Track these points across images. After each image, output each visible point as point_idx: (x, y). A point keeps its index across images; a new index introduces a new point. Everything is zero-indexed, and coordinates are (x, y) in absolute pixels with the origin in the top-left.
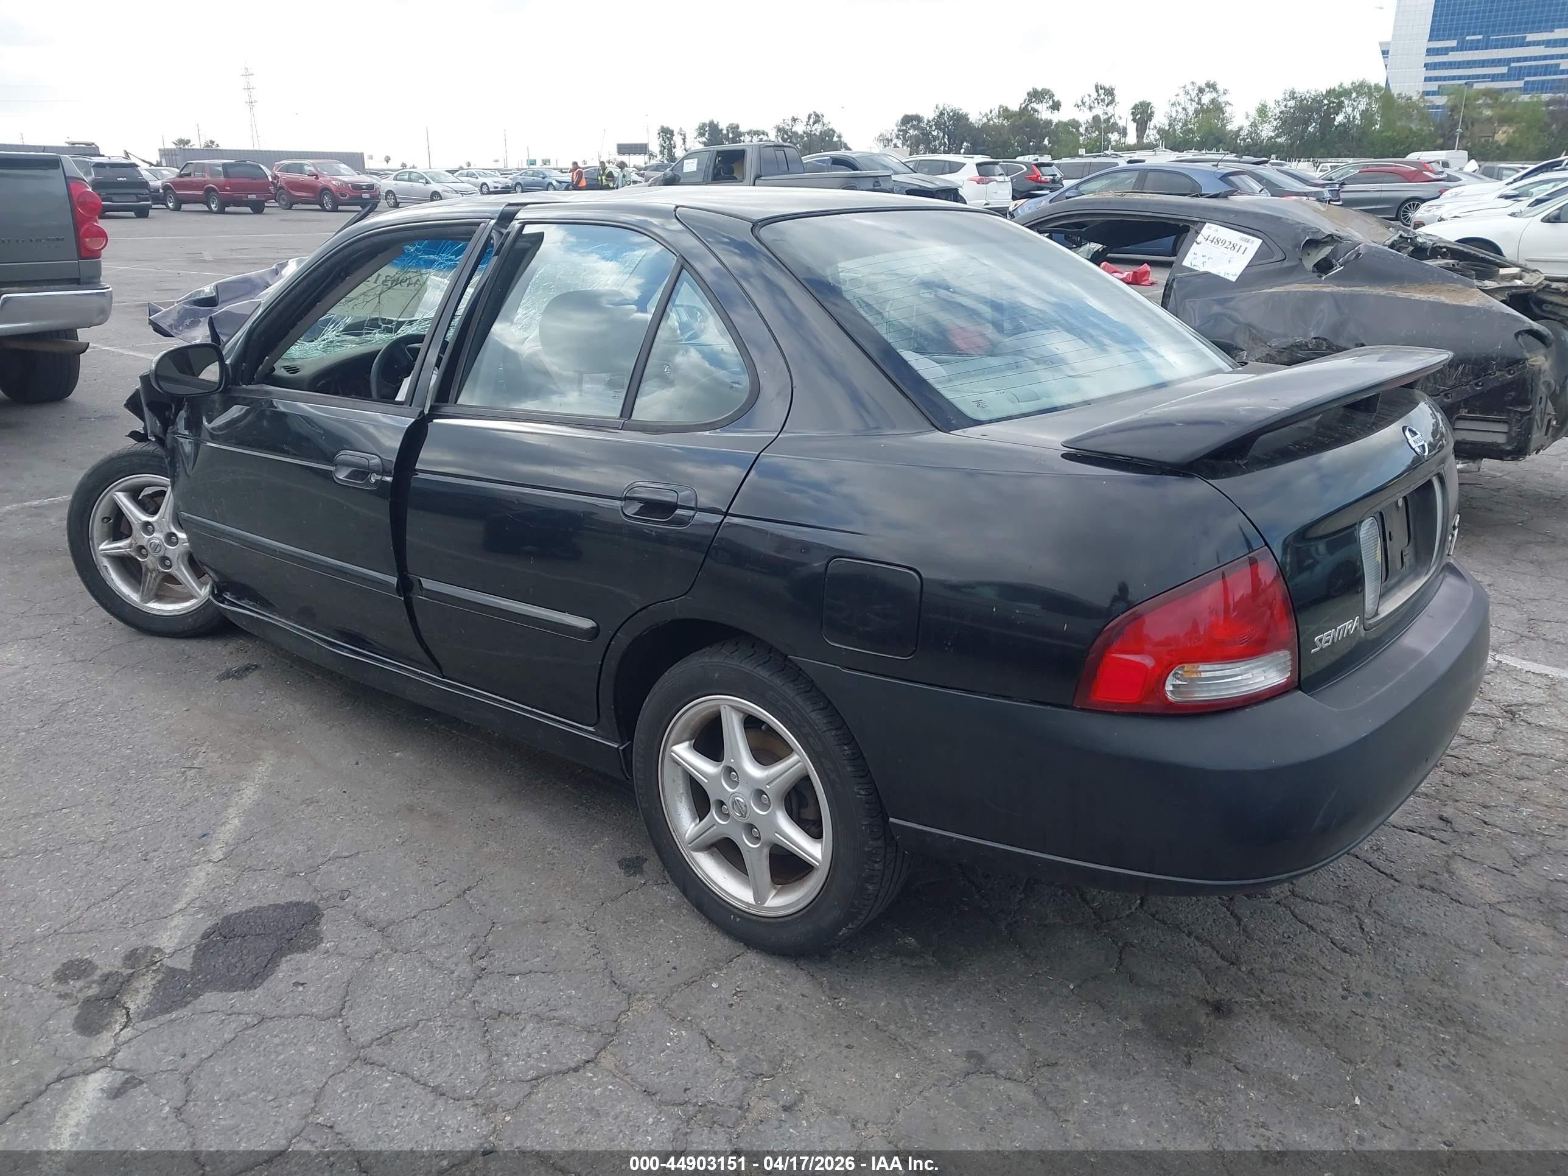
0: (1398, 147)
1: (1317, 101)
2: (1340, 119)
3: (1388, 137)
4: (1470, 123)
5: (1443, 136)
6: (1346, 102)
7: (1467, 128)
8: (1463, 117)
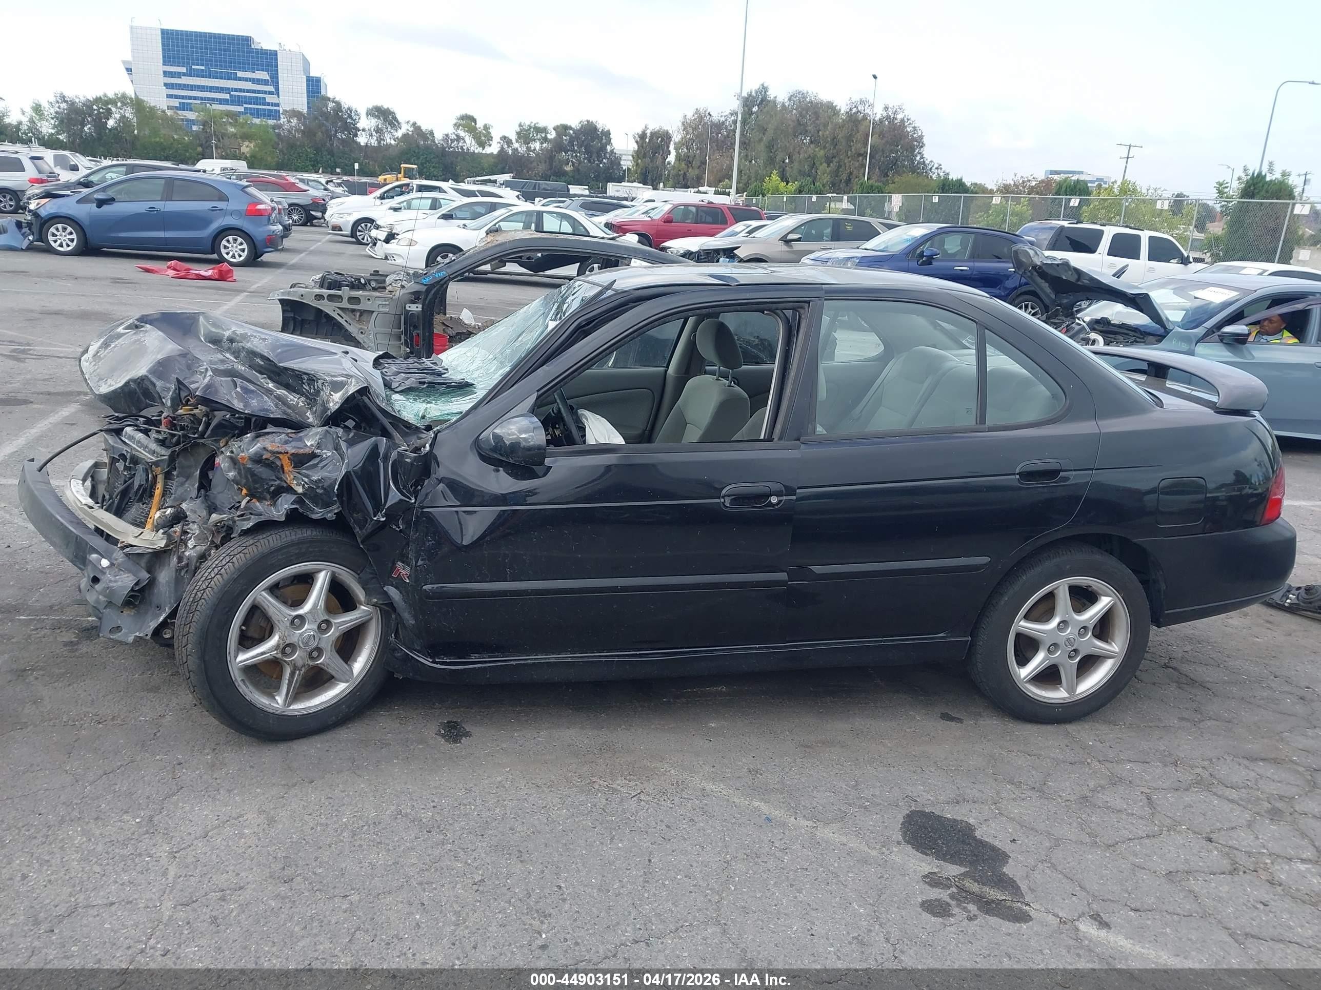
0: (167, 151)
1: (89, 105)
2: (111, 123)
3: (157, 143)
4: (221, 137)
5: (201, 145)
6: (114, 109)
7: (219, 141)
8: (215, 132)
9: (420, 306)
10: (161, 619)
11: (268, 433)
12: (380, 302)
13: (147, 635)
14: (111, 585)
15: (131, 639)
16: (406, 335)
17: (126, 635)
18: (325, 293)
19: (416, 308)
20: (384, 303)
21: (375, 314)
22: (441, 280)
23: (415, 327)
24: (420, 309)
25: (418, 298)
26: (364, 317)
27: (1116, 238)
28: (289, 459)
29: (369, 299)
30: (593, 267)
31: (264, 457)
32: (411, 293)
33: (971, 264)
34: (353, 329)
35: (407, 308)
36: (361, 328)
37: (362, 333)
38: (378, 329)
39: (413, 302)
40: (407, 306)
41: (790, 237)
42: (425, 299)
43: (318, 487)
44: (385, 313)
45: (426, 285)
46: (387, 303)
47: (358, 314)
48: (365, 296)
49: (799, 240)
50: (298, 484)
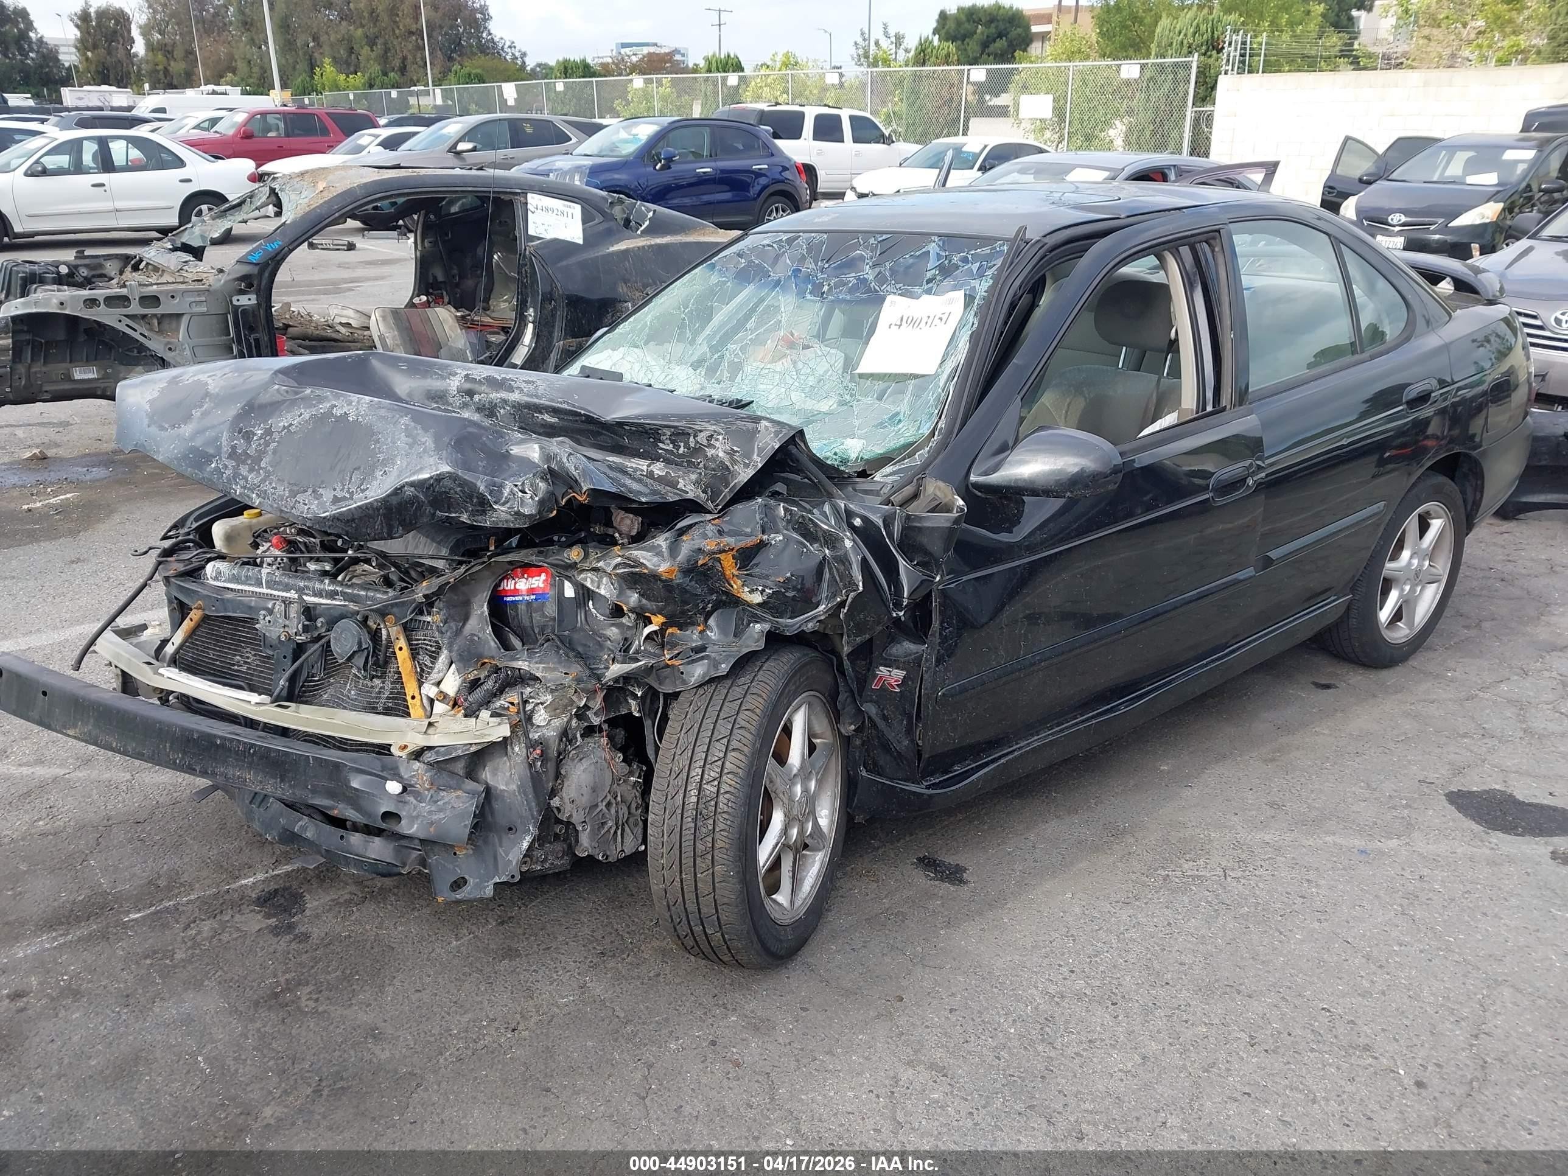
9: (253, 297)
10: (525, 845)
11: (690, 526)
12: (193, 299)
13: (513, 877)
14: (435, 817)
15: (489, 891)
16: (239, 342)
17: (480, 886)
18: (101, 295)
19: (248, 300)
20: (198, 299)
21: (184, 321)
22: (277, 255)
23: (252, 329)
24: (254, 301)
25: (250, 286)
26: (166, 325)
27: (819, 119)
28: (734, 557)
29: (173, 297)
30: (201, 210)
31: (700, 563)
32: (238, 279)
33: (713, 164)
34: (156, 345)
35: (235, 303)
36: (169, 343)
37: (170, 349)
38: (196, 341)
39: (242, 292)
40: (234, 299)
41: (461, 146)
42: (259, 285)
43: (787, 590)
44: (203, 314)
45: (256, 264)
46: (203, 299)
47: (155, 322)
48: (167, 292)
49: (474, 149)
50: (752, 591)
